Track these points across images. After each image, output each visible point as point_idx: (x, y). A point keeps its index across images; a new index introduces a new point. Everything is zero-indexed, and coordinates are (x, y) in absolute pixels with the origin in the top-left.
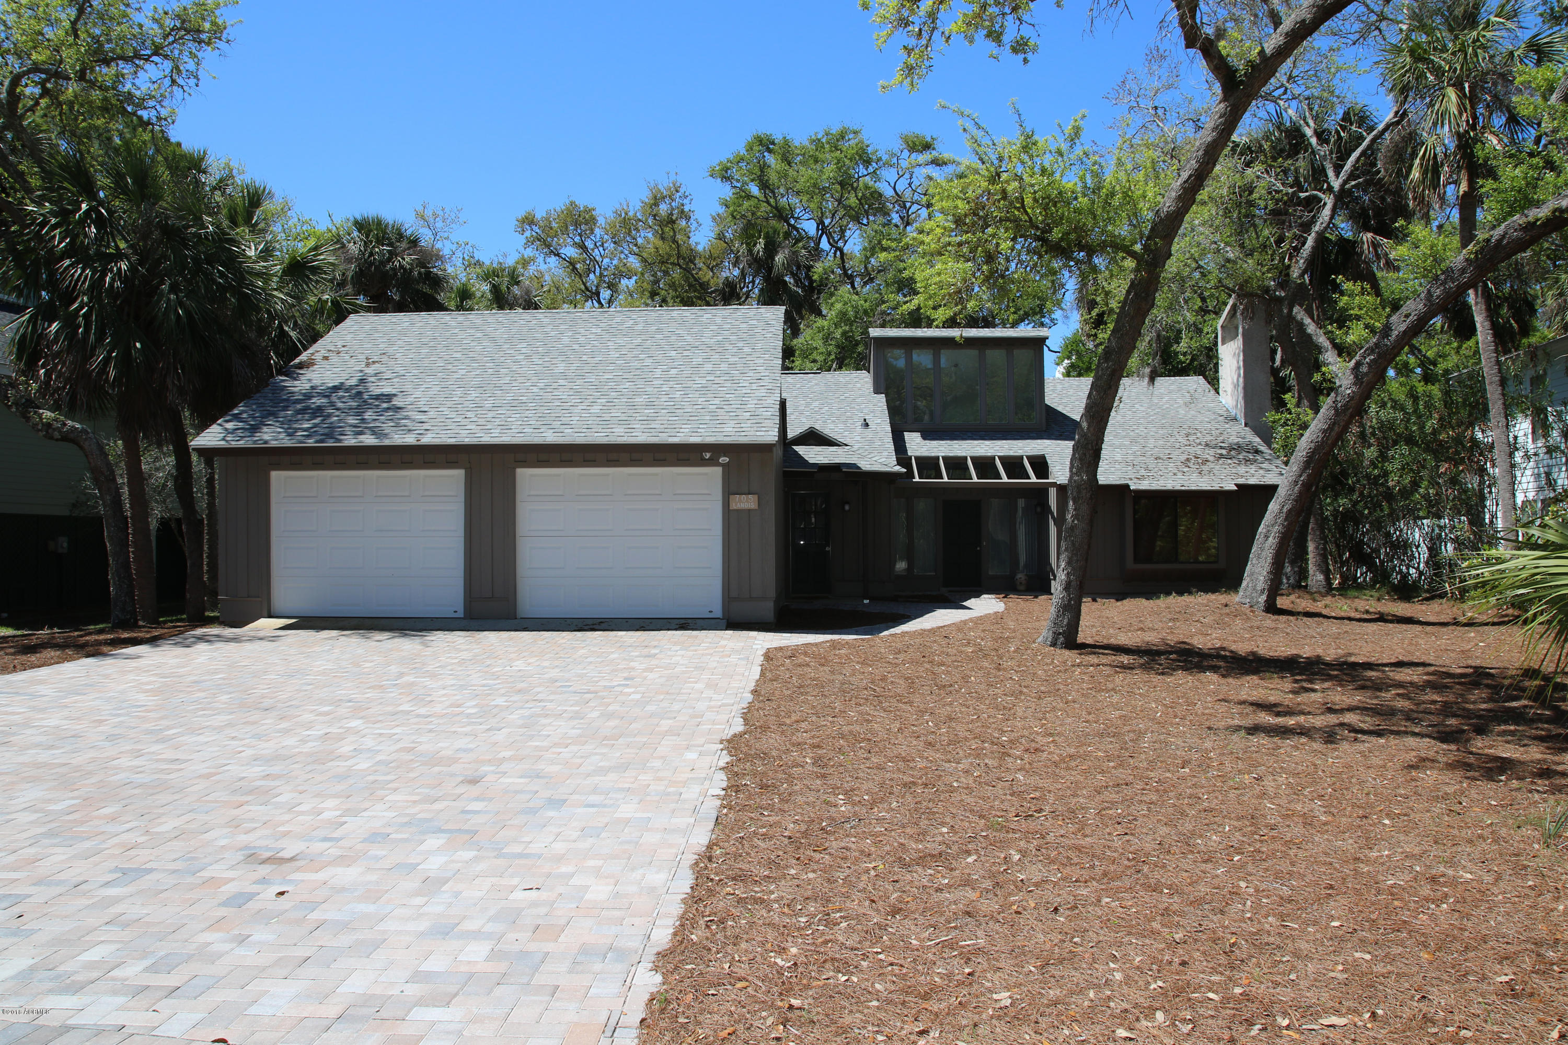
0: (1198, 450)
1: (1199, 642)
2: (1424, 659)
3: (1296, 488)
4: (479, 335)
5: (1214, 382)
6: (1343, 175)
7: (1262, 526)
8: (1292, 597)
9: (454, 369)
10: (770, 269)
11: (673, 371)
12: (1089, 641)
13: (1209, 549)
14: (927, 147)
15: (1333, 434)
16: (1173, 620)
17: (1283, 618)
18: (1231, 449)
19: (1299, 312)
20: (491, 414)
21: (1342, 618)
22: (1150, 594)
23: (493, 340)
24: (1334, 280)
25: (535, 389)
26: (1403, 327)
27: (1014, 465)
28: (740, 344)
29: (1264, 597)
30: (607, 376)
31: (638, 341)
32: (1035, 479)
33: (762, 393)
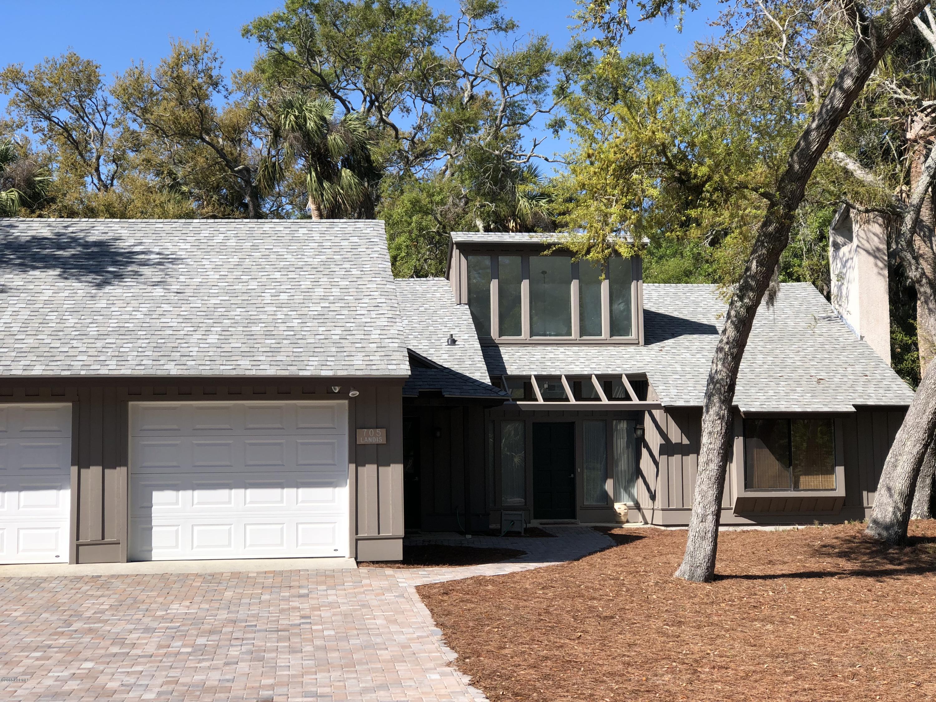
7: (890, 455)
9: (38, 289)
11: (284, 296)
14: (492, 9)
20: (99, 344)
25: (139, 315)
27: (612, 384)
28: (347, 265)
30: (214, 301)
31: (235, 260)
32: (635, 400)
33: (383, 322)
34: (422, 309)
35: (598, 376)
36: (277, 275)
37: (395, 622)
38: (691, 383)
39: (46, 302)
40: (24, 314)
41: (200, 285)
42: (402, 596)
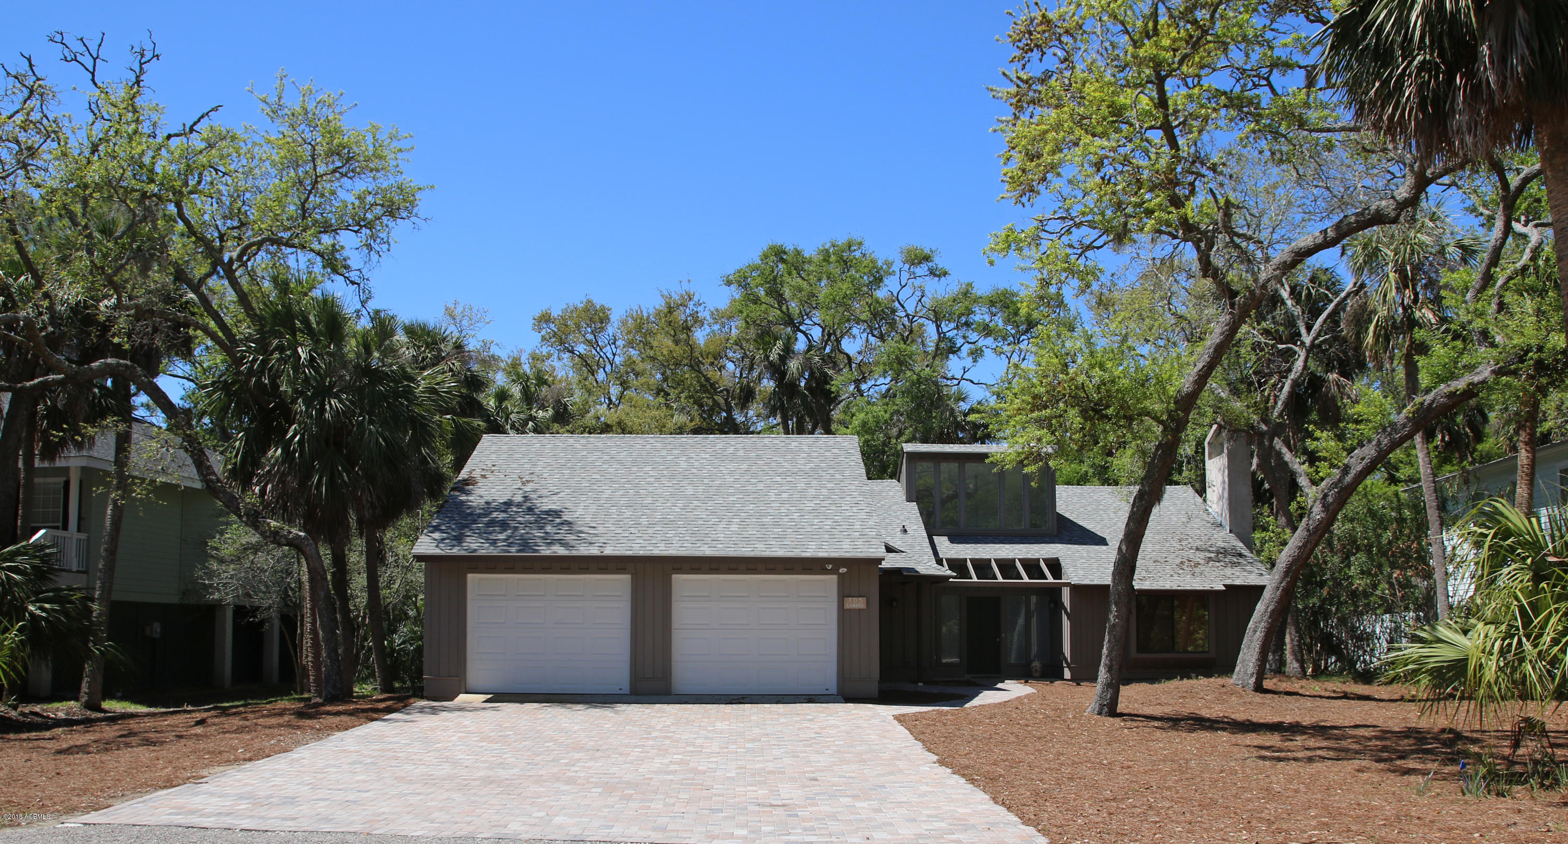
0: (1191, 554)
1: (1205, 713)
2: (1375, 723)
3: (1278, 593)
4: (606, 458)
5: (1202, 490)
6: (1313, 332)
7: (1251, 622)
8: (1275, 680)
9: (600, 489)
10: (783, 374)
11: (784, 495)
12: (1125, 711)
13: (1196, 640)
14: (927, 258)
15: (1307, 550)
16: (1184, 697)
17: (1269, 696)
18: (1218, 553)
19: (1278, 443)
20: (650, 531)
21: (1315, 696)
22: (1152, 680)
23: (620, 462)
24: (1307, 428)
26: (1359, 468)
27: (1032, 566)
28: (831, 471)
29: (1253, 679)
30: (731, 498)
31: (744, 466)
32: (1051, 580)
33: (862, 515)
34: (879, 505)
35: (1020, 560)
36: (778, 479)
37: (885, 737)
38: (1095, 566)
39: (608, 499)
40: (593, 509)
41: (720, 486)
42: (885, 721)
